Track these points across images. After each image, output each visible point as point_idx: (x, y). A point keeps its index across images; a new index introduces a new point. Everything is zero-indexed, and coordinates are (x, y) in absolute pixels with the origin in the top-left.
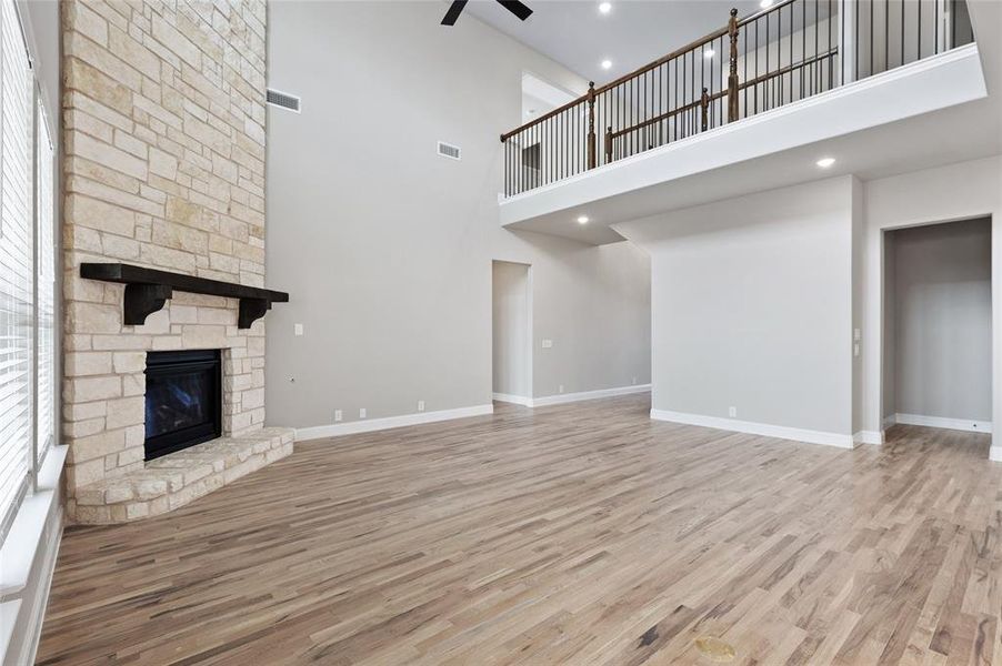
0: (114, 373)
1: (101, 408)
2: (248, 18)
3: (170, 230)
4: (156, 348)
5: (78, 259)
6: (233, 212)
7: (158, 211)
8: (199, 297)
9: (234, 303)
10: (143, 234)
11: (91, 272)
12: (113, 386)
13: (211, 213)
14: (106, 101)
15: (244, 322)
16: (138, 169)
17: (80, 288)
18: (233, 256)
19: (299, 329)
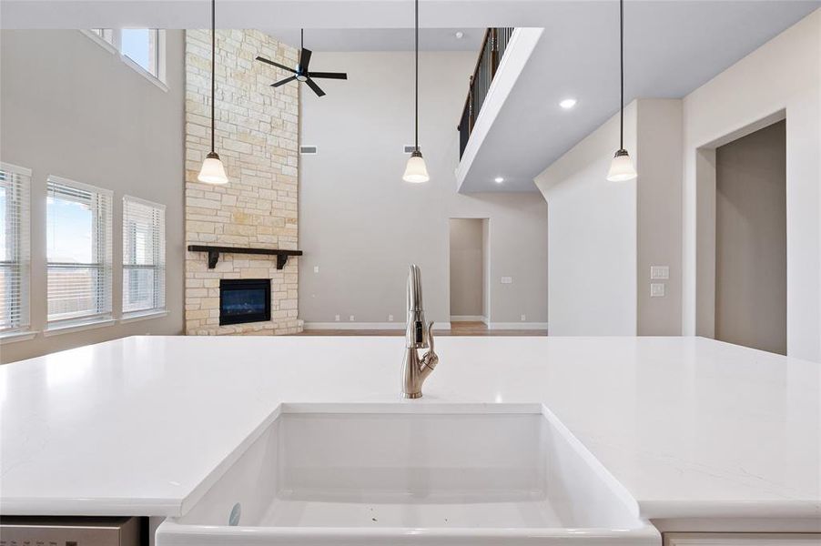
0: (204, 287)
1: (198, 301)
2: (285, 116)
3: (233, 228)
4: (225, 278)
5: (188, 244)
6: (273, 214)
7: (226, 220)
8: (250, 255)
9: (274, 257)
10: (218, 231)
11: (195, 249)
12: (203, 292)
13: (258, 217)
15: (280, 267)
16: (217, 205)
17: (189, 255)
18: (273, 235)
19: (316, 269)
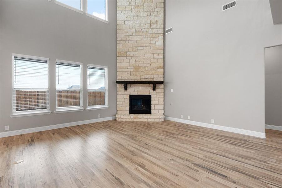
0: (123, 98)
1: (121, 103)
2: (157, 18)
3: (134, 73)
4: (131, 94)
6: (152, 65)
7: (132, 70)
8: (141, 84)
9: (152, 85)
10: (128, 75)
12: (123, 100)
13: (144, 67)
14: (122, 56)
15: (154, 89)
16: (128, 64)
17: (118, 85)
18: (152, 75)
19: (172, 90)
